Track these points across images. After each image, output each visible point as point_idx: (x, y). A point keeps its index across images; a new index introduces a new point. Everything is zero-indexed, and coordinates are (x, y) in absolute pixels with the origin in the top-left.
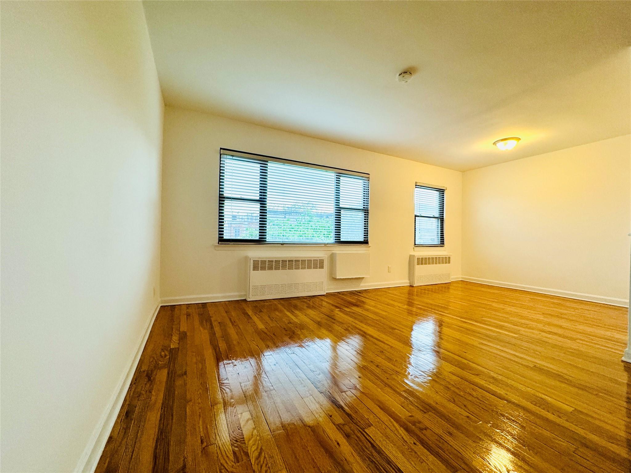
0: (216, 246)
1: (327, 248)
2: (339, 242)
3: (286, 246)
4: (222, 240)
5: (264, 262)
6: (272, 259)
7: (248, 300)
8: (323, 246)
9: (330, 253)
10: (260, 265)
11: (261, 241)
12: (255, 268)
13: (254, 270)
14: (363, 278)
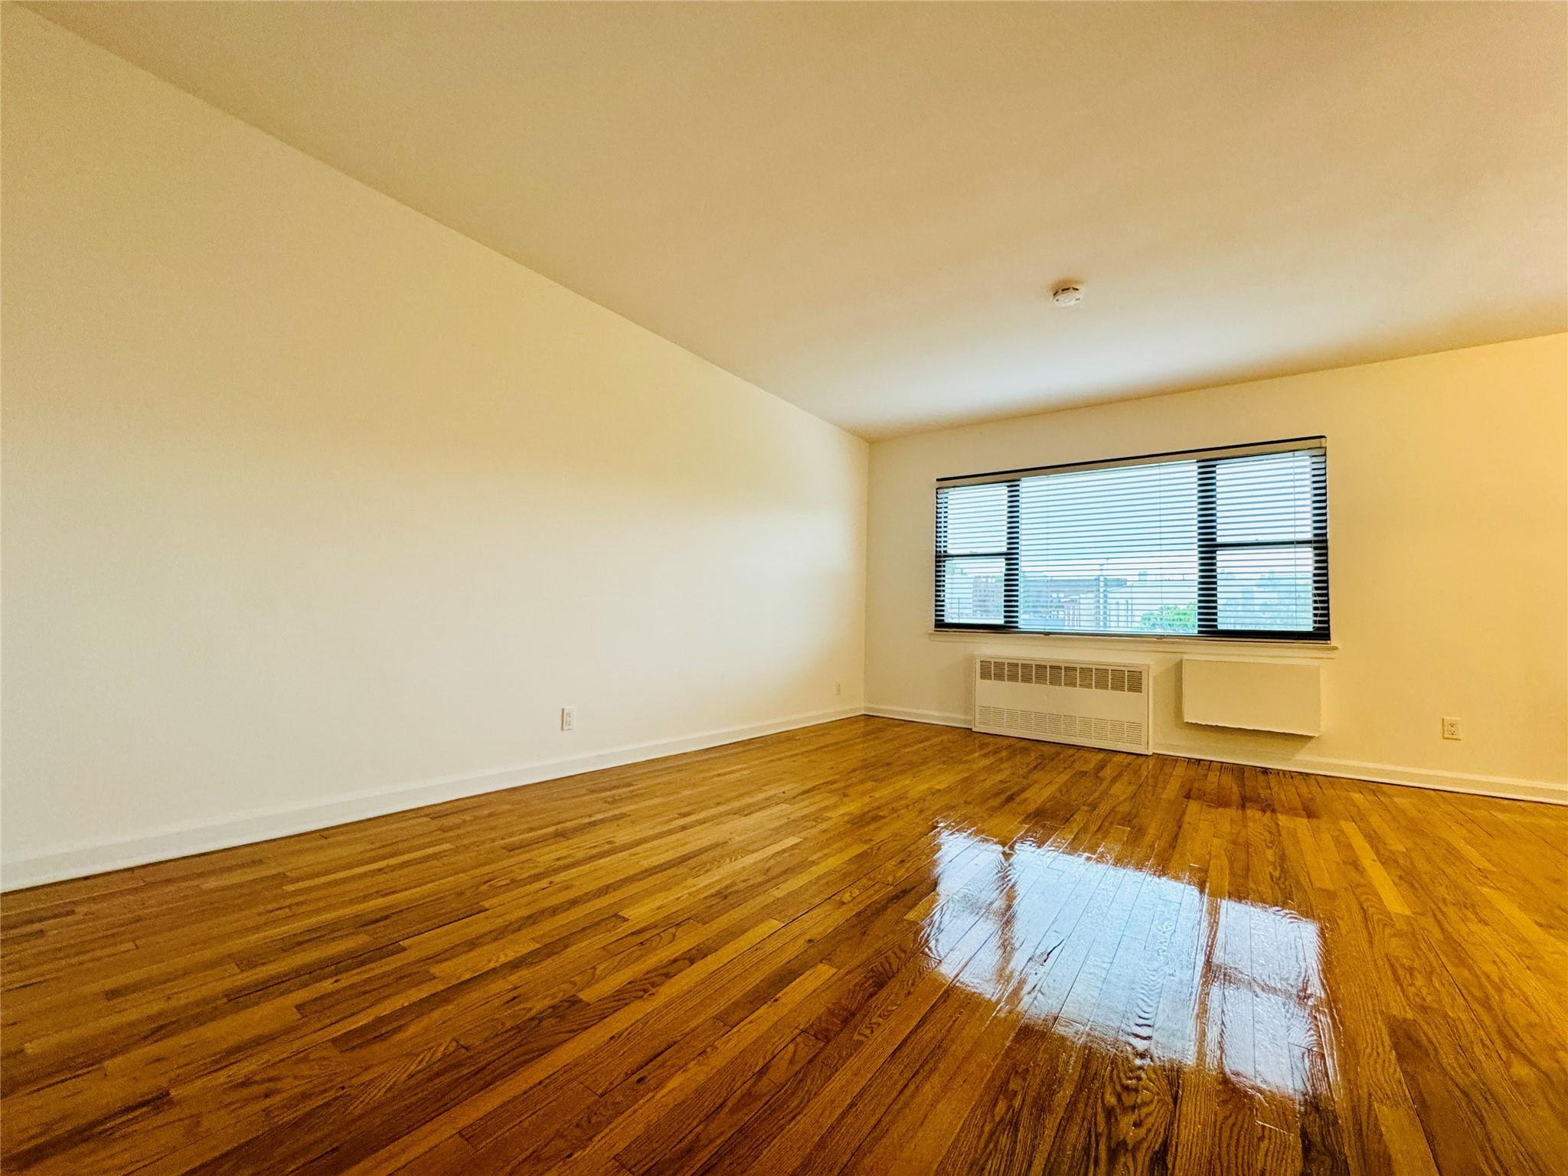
0: (932, 634)
1: (1162, 645)
2: (1210, 631)
3: (1053, 639)
4: (941, 625)
5: (999, 665)
6: (1016, 662)
7: (974, 730)
8: (1155, 642)
9: (1176, 658)
10: (994, 670)
11: (1007, 628)
12: (985, 675)
13: (981, 678)
14: (1310, 738)
